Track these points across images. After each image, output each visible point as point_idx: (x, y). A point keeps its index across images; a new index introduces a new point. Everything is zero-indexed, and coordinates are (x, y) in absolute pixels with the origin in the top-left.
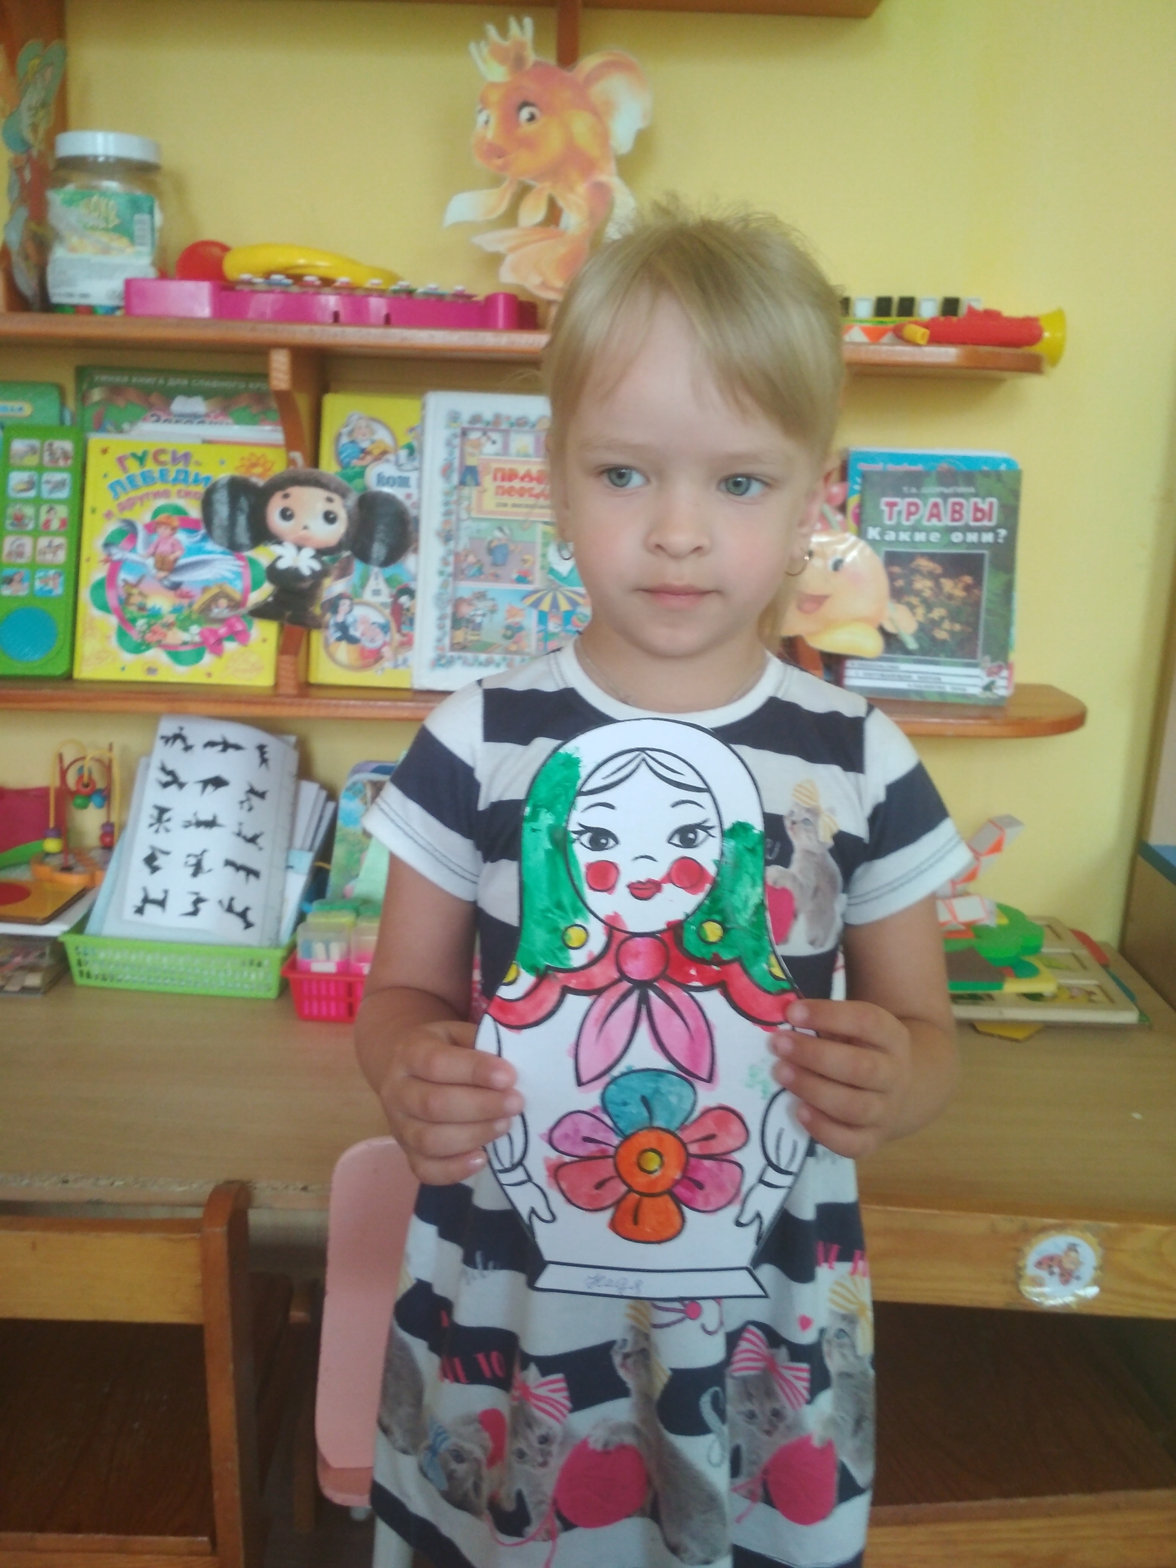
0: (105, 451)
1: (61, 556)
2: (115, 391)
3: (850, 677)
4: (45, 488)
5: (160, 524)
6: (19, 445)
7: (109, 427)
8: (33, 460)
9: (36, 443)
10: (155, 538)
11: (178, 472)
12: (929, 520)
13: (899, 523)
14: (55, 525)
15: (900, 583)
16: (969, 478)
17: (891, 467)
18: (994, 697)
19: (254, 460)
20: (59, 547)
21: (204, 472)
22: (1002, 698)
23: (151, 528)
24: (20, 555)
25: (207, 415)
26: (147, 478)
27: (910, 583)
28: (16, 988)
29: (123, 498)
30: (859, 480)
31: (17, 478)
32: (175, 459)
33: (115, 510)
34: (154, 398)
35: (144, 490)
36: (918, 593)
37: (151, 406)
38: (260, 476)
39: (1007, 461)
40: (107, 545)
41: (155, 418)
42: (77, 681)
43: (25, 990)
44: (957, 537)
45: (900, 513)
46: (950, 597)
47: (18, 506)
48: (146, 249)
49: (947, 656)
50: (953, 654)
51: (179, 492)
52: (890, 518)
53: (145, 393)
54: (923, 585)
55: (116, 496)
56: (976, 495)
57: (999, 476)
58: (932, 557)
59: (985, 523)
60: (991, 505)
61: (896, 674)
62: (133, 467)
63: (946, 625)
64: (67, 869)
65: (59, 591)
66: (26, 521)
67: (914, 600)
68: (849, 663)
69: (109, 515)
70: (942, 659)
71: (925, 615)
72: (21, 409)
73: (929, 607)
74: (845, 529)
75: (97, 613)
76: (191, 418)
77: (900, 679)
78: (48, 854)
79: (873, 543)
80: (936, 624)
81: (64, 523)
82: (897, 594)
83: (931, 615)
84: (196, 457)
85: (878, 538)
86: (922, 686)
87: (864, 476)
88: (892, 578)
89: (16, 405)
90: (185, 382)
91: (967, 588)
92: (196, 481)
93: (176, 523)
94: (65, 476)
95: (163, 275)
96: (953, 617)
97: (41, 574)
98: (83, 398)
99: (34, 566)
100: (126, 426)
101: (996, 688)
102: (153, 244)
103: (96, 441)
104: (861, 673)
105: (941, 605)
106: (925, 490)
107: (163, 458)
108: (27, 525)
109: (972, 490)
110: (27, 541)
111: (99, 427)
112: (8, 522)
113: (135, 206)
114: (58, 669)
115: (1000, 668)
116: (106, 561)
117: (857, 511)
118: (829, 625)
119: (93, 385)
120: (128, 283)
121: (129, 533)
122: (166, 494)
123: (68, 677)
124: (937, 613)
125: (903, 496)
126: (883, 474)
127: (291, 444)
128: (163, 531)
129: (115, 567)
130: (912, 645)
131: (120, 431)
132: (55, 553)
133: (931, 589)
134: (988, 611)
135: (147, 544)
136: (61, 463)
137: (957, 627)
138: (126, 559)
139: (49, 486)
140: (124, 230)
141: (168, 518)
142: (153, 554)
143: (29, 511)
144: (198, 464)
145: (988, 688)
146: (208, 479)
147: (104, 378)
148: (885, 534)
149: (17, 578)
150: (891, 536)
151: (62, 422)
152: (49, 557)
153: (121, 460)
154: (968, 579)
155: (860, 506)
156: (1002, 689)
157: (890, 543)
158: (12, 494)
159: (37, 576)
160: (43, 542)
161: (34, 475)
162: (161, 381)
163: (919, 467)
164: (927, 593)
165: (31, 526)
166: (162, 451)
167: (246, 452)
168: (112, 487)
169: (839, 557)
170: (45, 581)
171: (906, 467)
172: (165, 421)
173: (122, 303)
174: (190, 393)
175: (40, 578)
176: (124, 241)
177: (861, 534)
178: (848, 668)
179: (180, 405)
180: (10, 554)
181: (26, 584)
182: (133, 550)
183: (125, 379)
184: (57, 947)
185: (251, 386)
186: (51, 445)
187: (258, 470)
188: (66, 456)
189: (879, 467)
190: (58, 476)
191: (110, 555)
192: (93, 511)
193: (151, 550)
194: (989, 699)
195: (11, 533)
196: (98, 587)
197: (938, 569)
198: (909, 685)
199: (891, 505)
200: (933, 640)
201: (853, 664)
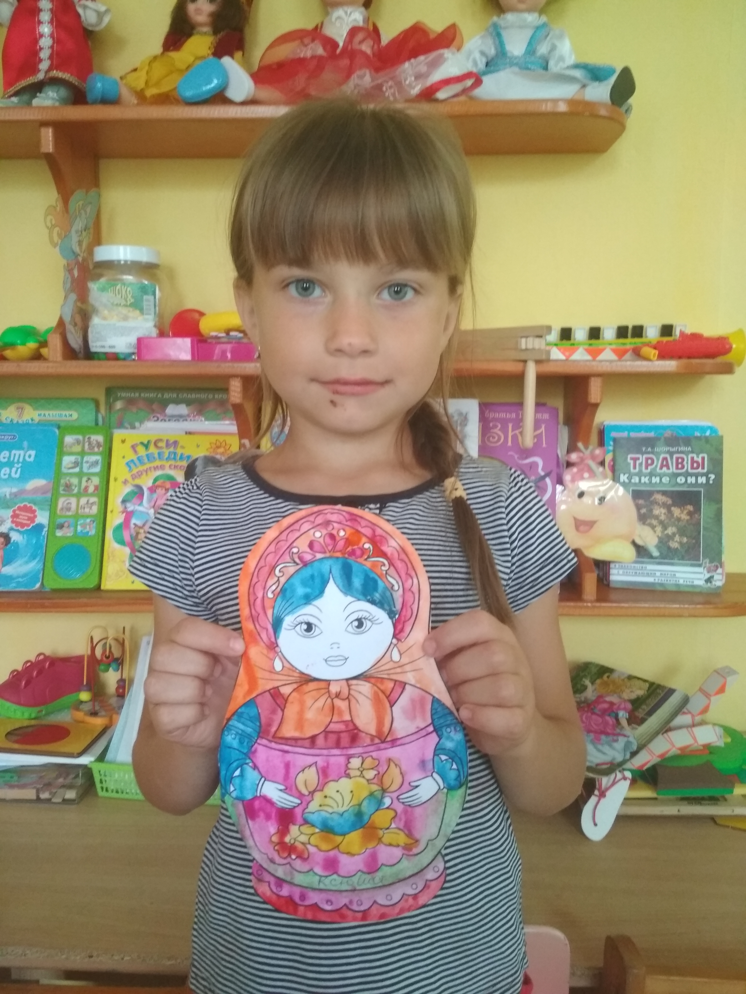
0: (123, 441)
1: (95, 510)
2: (130, 402)
3: (614, 574)
4: (85, 466)
5: (157, 487)
6: (69, 439)
7: (126, 425)
8: (78, 449)
9: (80, 437)
10: (155, 496)
11: (169, 453)
12: (661, 468)
13: (640, 471)
14: (91, 489)
15: (643, 511)
16: (687, 441)
17: (633, 435)
18: (713, 587)
19: (218, 444)
20: (93, 504)
21: (187, 453)
22: (719, 587)
23: (152, 490)
24: (69, 509)
25: (188, 416)
26: (150, 458)
27: (651, 511)
28: (60, 800)
29: (135, 471)
30: (612, 443)
31: (67, 460)
32: (168, 445)
33: (130, 479)
34: (155, 406)
35: (148, 466)
36: (657, 517)
37: (153, 411)
38: (222, 454)
39: (711, 428)
40: (124, 501)
41: (156, 419)
42: (103, 591)
43: (65, 801)
44: (681, 480)
45: (641, 464)
46: (679, 519)
47: (68, 478)
48: (151, 317)
49: (679, 560)
50: (683, 558)
51: (170, 466)
52: (635, 467)
53: (150, 402)
54: (659, 511)
55: (130, 470)
56: (692, 452)
57: (707, 439)
58: (664, 493)
59: (700, 470)
60: (703, 459)
61: (645, 572)
62: (141, 451)
63: (677, 538)
64: (94, 714)
65: (93, 532)
66: (73, 488)
67: (655, 522)
68: (612, 565)
69: (125, 482)
70: (676, 561)
71: (662, 532)
72: (71, 415)
73: (665, 528)
74: (605, 477)
75: (116, 546)
76: (179, 418)
77: (648, 575)
78: (82, 702)
79: (624, 484)
80: (670, 537)
81: (96, 488)
82: (643, 519)
83: (666, 532)
84: (181, 444)
85: (627, 481)
86: (663, 580)
87: (615, 440)
88: (638, 507)
89: (67, 413)
90: (175, 395)
91: (690, 514)
92: (181, 458)
93: (168, 486)
94: (99, 458)
95: (162, 334)
96: (682, 532)
97: (82, 521)
98: (110, 407)
99: (77, 516)
100: (137, 424)
101: (716, 581)
102: (155, 313)
103: (118, 434)
104: (621, 572)
105: (673, 525)
106: (657, 449)
107: (160, 444)
108: (74, 490)
109: (690, 449)
110: (73, 501)
111: (120, 425)
112: (61, 488)
113: (144, 290)
114: (91, 584)
115: (717, 568)
116: (123, 512)
117: (612, 463)
118: (599, 541)
119: (116, 399)
120: (139, 340)
121: (138, 493)
122: (162, 467)
123: (98, 588)
124: (670, 530)
125: (643, 454)
126: (629, 439)
127: (242, 434)
128: (160, 491)
129: (129, 515)
130: (656, 553)
131: (133, 427)
132: (91, 508)
133: (665, 514)
134: (705, 529)
135: (149, 501)
136: (96, 449)
137: (685, 540)
138: (136, 510)
139: (88, 465)
140: (137, 305)
141: (164, 482)
142: (154, 507)
143: (75, 481)
144: (183, 447)
145: (709, 580)
146: (189, 457)
147: (124, 395)
148: (631, 479)
149: (66, 524)
150: (636, 480)
151: (97, 424)
152: (87, 510)
153: (134, 447)
154: (690, 508)
155: (614, 460)
156: (719, 581)
157: (635, 484)
158: (64, 470)
159: (79, 523)
160: (83, 501)
161: (79, 458)
162: (160, 395)
163: (652, 434)
164: (663, 517)
165: (76, 491)
166: (161, 440)
167: (213, 439)
168: (127, 464)
169: (601, 495)
170: (84, 526)
171: (643, 434)
172: (162, 420)
173: (136, 351)
174: (177, 402)
175: (80, 524)
176: (138, 312)
177: (615, 479)
178: (613, 568)
179: (171, 409)
180: (62, 509)
181: (72, 529)
182: (141, 504)
183: (137, 395)
184: (87, 771)
185: (216, 396)
186: (89, 438)
187: (221, 450)
188: (99, 445)
189: (625, 434)
190: (94, 458)
191: (126, 508)
192: (116, 480)
193: (153, 504)
194: (709, 588)
195: (64, 495)
196: (118, 529)
197: (670, 502)
198: (655, 580)
199: (635, 460)
200: (669, 548)
201: (615, 566)
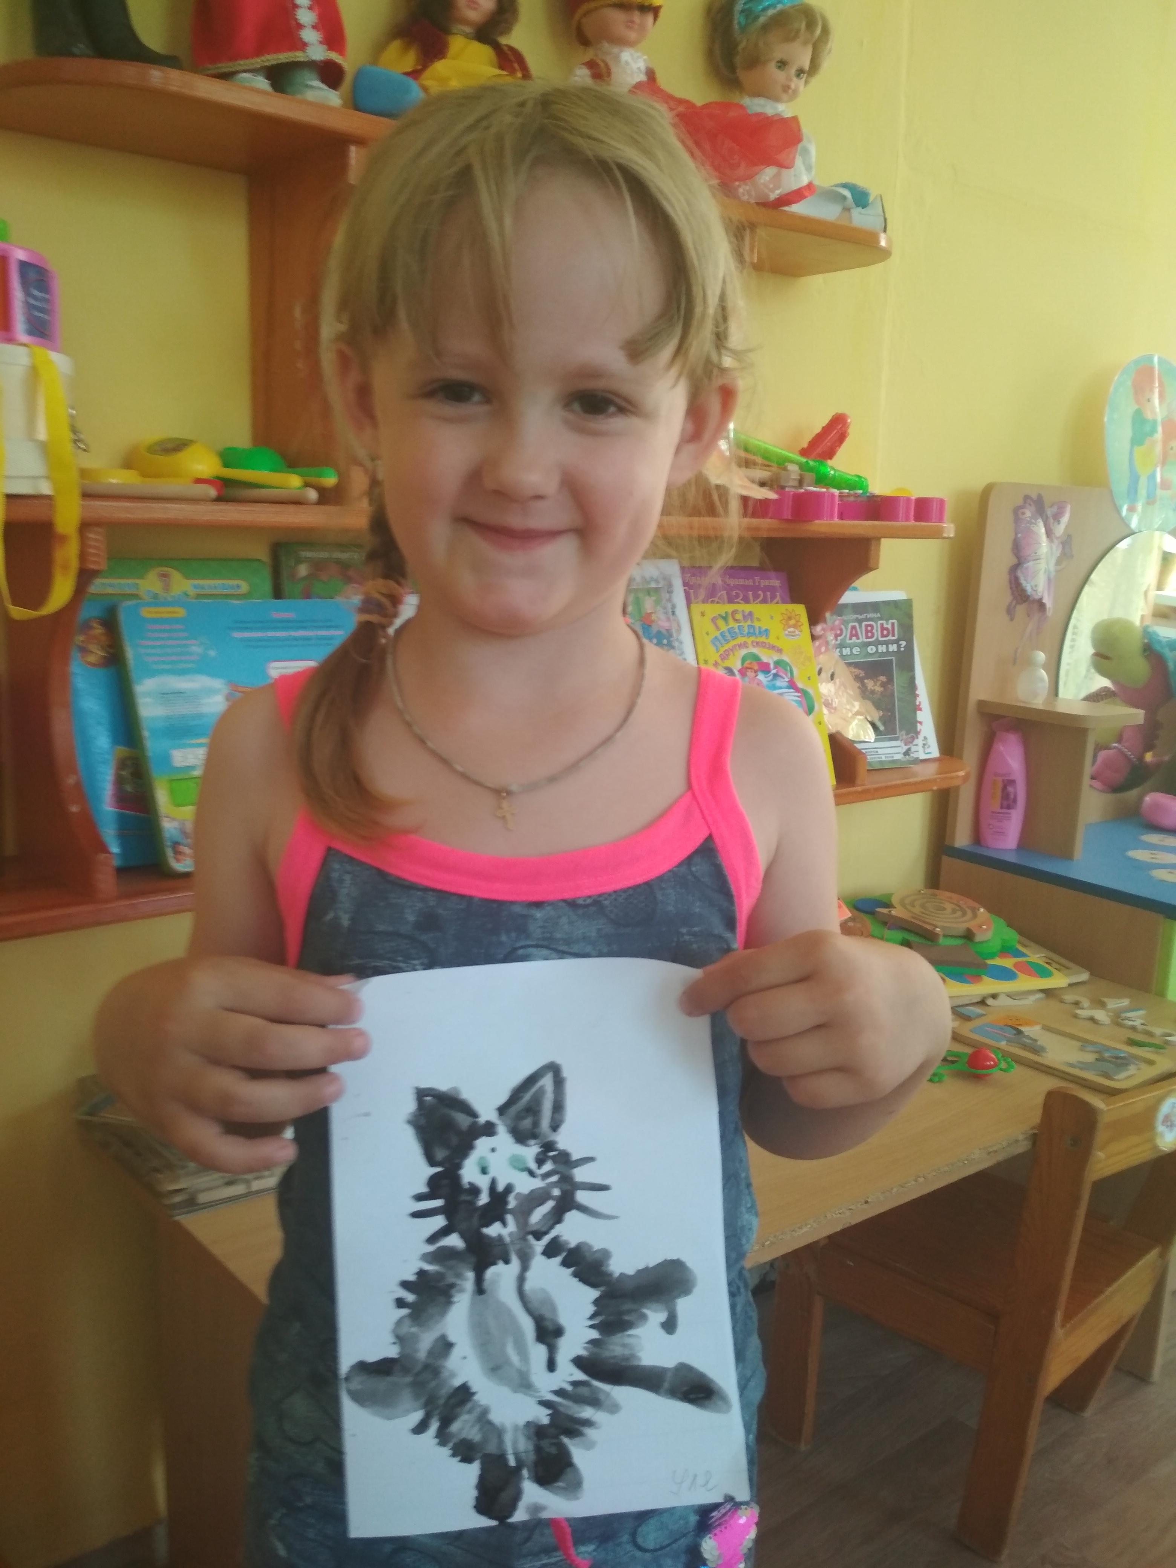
0: (703, 614)
5: (747, 669)
21: (764, 626)
92: (760, 632)
93: (756, 667)
107: (737, 617)
144: (758, 619)
153: (714, 620)
